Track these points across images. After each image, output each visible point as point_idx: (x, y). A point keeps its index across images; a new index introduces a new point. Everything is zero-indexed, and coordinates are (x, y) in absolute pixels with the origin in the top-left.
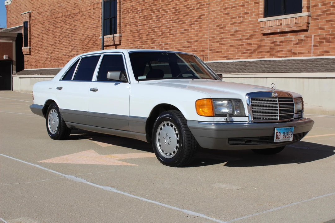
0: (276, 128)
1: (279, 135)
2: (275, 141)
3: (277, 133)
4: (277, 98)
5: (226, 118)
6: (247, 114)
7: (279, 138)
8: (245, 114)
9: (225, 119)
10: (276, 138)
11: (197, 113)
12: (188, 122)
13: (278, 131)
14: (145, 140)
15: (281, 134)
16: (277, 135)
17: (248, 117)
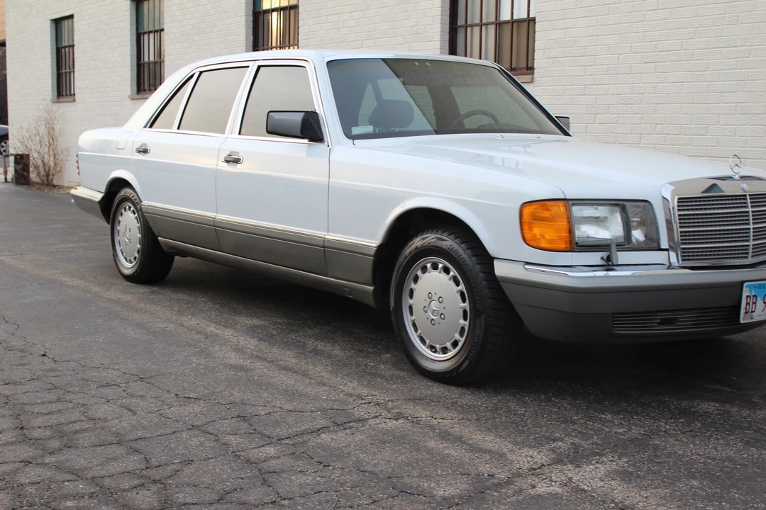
0: (746, 284)
1: (753, 303)
2: (742, 321)
3: (748, 296)
4: (748, 197)
5: (605, 254)
6: (664, 244)
7: (752, 312)
8: (659, 244)
9: (602, 258)
10: (746, 313)
11: (525, 240)
12: (496, 263)
13: (751, 292)
14: (371, 301)
15: (759, 298)
16: (748, 304)
17: (667, 252)
